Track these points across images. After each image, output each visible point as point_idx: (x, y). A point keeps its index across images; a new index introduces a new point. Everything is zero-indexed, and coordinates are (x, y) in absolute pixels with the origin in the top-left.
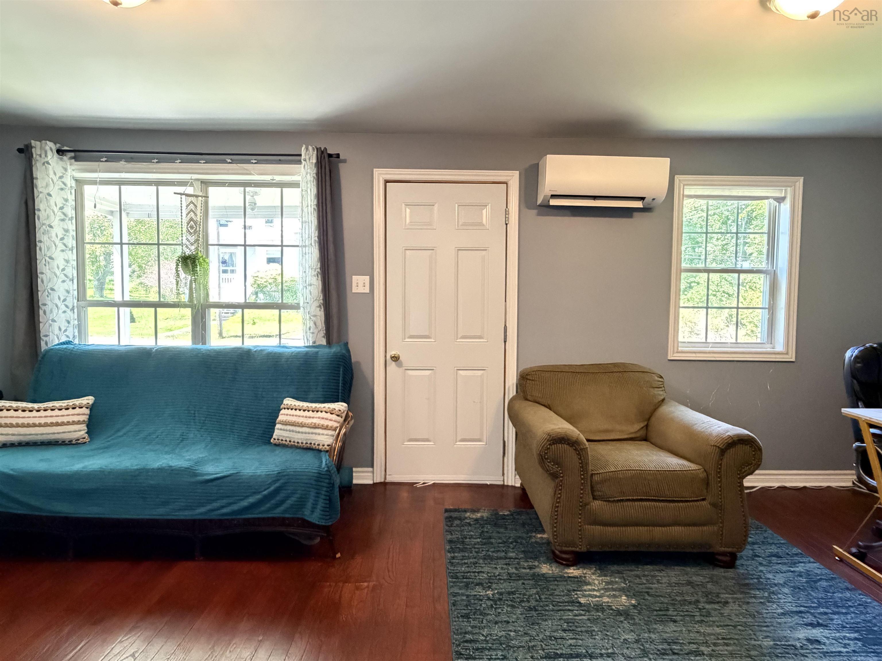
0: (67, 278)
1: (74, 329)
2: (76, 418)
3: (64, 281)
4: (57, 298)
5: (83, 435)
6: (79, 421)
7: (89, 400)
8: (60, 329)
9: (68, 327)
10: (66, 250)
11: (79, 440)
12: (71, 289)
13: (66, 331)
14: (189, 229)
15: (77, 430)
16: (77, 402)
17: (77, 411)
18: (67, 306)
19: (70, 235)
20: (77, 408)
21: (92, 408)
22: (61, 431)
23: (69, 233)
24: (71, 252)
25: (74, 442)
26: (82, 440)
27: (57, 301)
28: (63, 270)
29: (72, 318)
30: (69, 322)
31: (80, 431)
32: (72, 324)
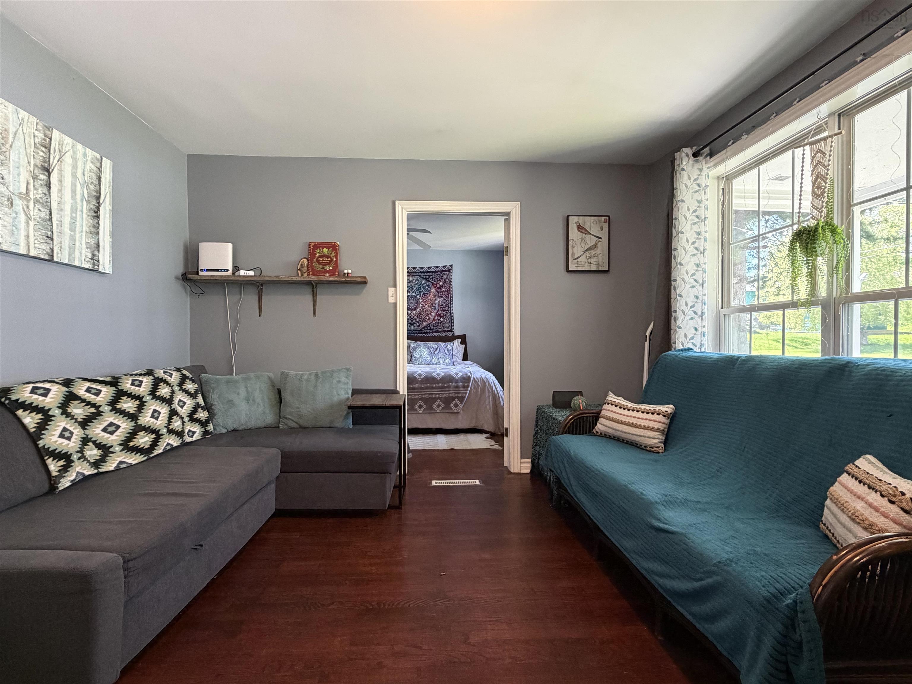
0: (697, 283)
1: (701, 337)
2: (652, 424)
3: (693, 287)
4: (684, 304)
5: (657, 443)
6: (653, 428)
7: (668, 408)
8: (686, 336)
9: (695, 334)
10: (697, 254)
11: (653, 448)
12: (701, 293)
13: (692, 338)
14: (816, 190)
15: (651, 436)
16: (658, 408)
17: (655, 417)
18: (695, 313)
19: (703, 237)
20: (655, 414)
21: (672, 417)
22: (638, 434)
23: (701, 235)
24: (702, 255)
25: (648, 449)
26: (655, 449)
27: (684, 307)
28: (693, 274)
29: (700, 325)
30: (696, 329)
31: (654, 438)
32: (700, 331)
